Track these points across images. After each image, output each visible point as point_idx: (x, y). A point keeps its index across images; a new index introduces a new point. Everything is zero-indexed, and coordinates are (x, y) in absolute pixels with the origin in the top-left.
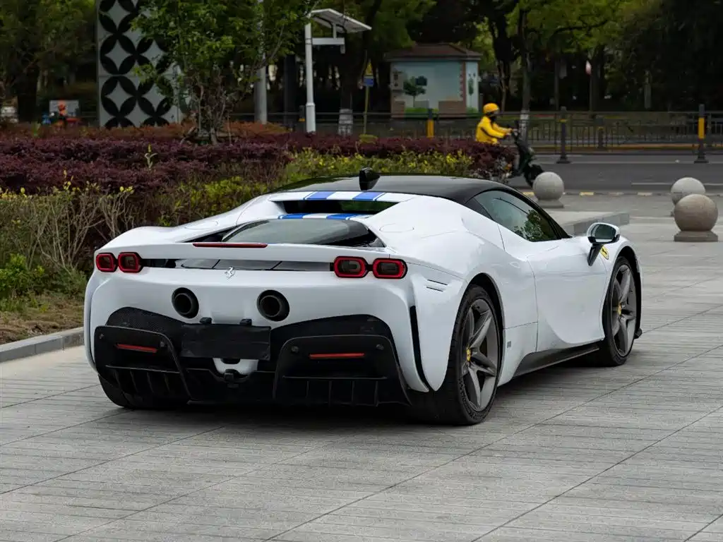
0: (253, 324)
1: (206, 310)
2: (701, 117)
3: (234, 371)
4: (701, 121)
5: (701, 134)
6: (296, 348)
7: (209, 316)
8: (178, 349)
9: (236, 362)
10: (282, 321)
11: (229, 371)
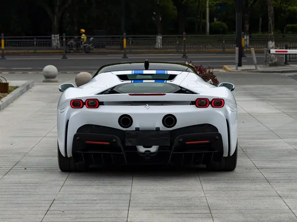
0: (161, 130)
1: (136, 124)
3: (149, 151)
6: (182, 139)
7: (138, 126)
8: (123, 143)
9: (150, 147)
10: (173, 128)
11: (146, 151)
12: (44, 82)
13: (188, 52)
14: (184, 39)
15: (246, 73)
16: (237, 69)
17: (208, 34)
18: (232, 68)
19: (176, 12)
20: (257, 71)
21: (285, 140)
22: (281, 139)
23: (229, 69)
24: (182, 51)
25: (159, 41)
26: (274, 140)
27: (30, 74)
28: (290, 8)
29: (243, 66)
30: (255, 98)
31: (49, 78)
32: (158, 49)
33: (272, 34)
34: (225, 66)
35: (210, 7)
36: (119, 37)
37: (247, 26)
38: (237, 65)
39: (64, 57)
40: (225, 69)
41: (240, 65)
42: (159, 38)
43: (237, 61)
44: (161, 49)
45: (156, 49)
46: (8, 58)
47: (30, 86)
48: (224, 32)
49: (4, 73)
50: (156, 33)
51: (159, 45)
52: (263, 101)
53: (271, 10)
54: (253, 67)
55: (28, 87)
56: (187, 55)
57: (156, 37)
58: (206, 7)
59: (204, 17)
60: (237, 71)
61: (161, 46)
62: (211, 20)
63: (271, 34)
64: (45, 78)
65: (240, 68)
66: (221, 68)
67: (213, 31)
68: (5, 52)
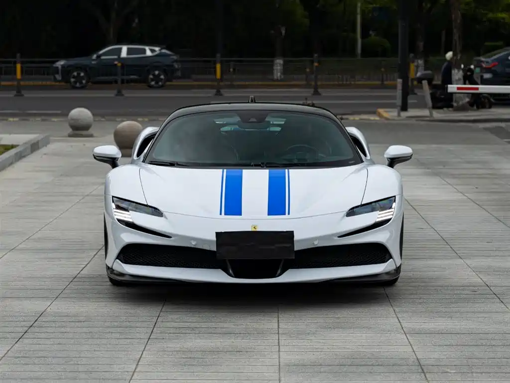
2: (19, 63)
4: (19, 66)
5: (19, 76)
12: (70, 136)
13: (323, 87)
14: (316, 64)
15: (413, 121)
16: (399, 115)
17: (359, 57)
18: (390, 114)
19: (307, 21)
20: (432, 119)
21: (468, 262)
22: (461, 260)
23: (385, 115)
24: (313, 83)
25: (279, 68)
26: (447, 262)
27: (54, 121)
28: (490, 15)
29: (409, 110)
30: (423, 170)
31: (79, 130)
32: (277, 80)
33: (459, 57)
34: (381, 111)
35: (363, 12)
36: (209, 61)
37: (421, 44)
38: (399, 108)
39: (119, 93)
40: (380, 115)
41: (404, 108)
42: (279, 62)
43: (399, 102)
44: (281, 80)
45: (273, 80)
46: (27, 94)
47: (40, 144)
48: (384, 53)
49: (11, 119)
50: (273, 55)
51: (279, 74)
52: (436, 174)
53: (457, 17)
54: (426, 112)
55: (34, 147)
56: (320, 90)
57: (273, 61)
58: (357, 14)
59: (354, 30)
60: (400, 118)
61: (282, 77)
62: (365, 35)
63: (457, 57)
64: (70, 130)
65: (404, 114)
66: (374, 113)
67: (367, 52)
68: (22, 83)
